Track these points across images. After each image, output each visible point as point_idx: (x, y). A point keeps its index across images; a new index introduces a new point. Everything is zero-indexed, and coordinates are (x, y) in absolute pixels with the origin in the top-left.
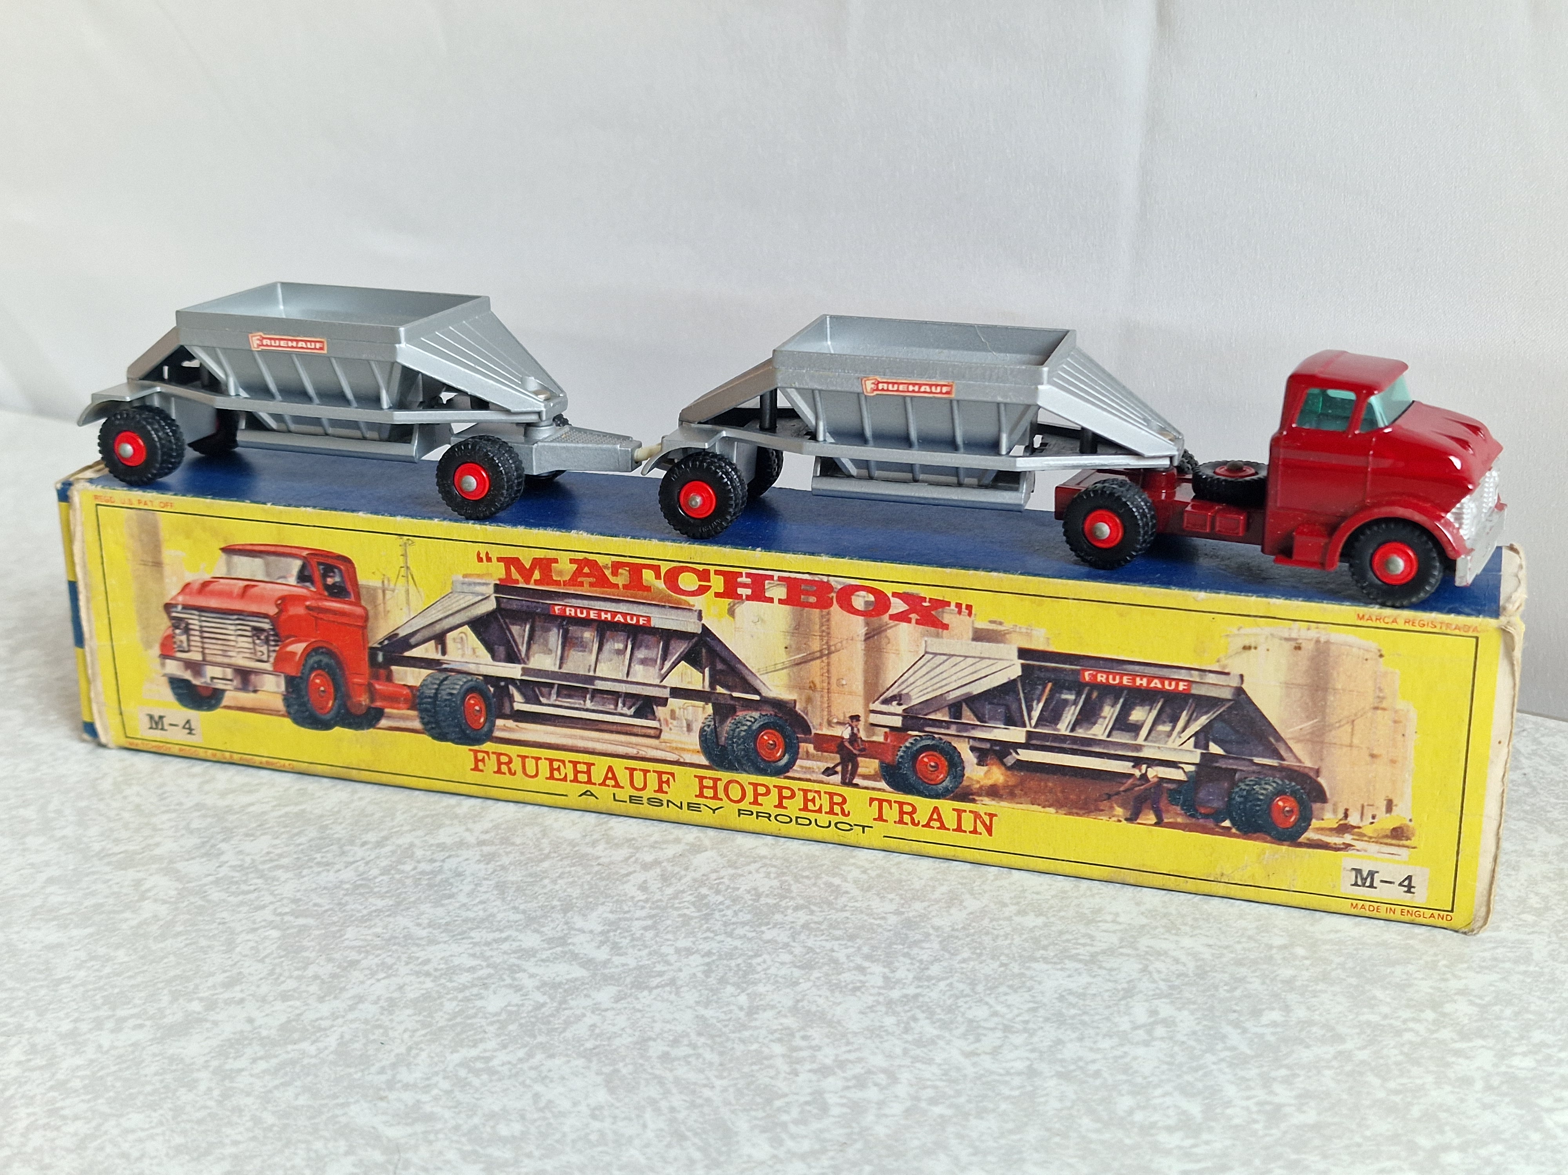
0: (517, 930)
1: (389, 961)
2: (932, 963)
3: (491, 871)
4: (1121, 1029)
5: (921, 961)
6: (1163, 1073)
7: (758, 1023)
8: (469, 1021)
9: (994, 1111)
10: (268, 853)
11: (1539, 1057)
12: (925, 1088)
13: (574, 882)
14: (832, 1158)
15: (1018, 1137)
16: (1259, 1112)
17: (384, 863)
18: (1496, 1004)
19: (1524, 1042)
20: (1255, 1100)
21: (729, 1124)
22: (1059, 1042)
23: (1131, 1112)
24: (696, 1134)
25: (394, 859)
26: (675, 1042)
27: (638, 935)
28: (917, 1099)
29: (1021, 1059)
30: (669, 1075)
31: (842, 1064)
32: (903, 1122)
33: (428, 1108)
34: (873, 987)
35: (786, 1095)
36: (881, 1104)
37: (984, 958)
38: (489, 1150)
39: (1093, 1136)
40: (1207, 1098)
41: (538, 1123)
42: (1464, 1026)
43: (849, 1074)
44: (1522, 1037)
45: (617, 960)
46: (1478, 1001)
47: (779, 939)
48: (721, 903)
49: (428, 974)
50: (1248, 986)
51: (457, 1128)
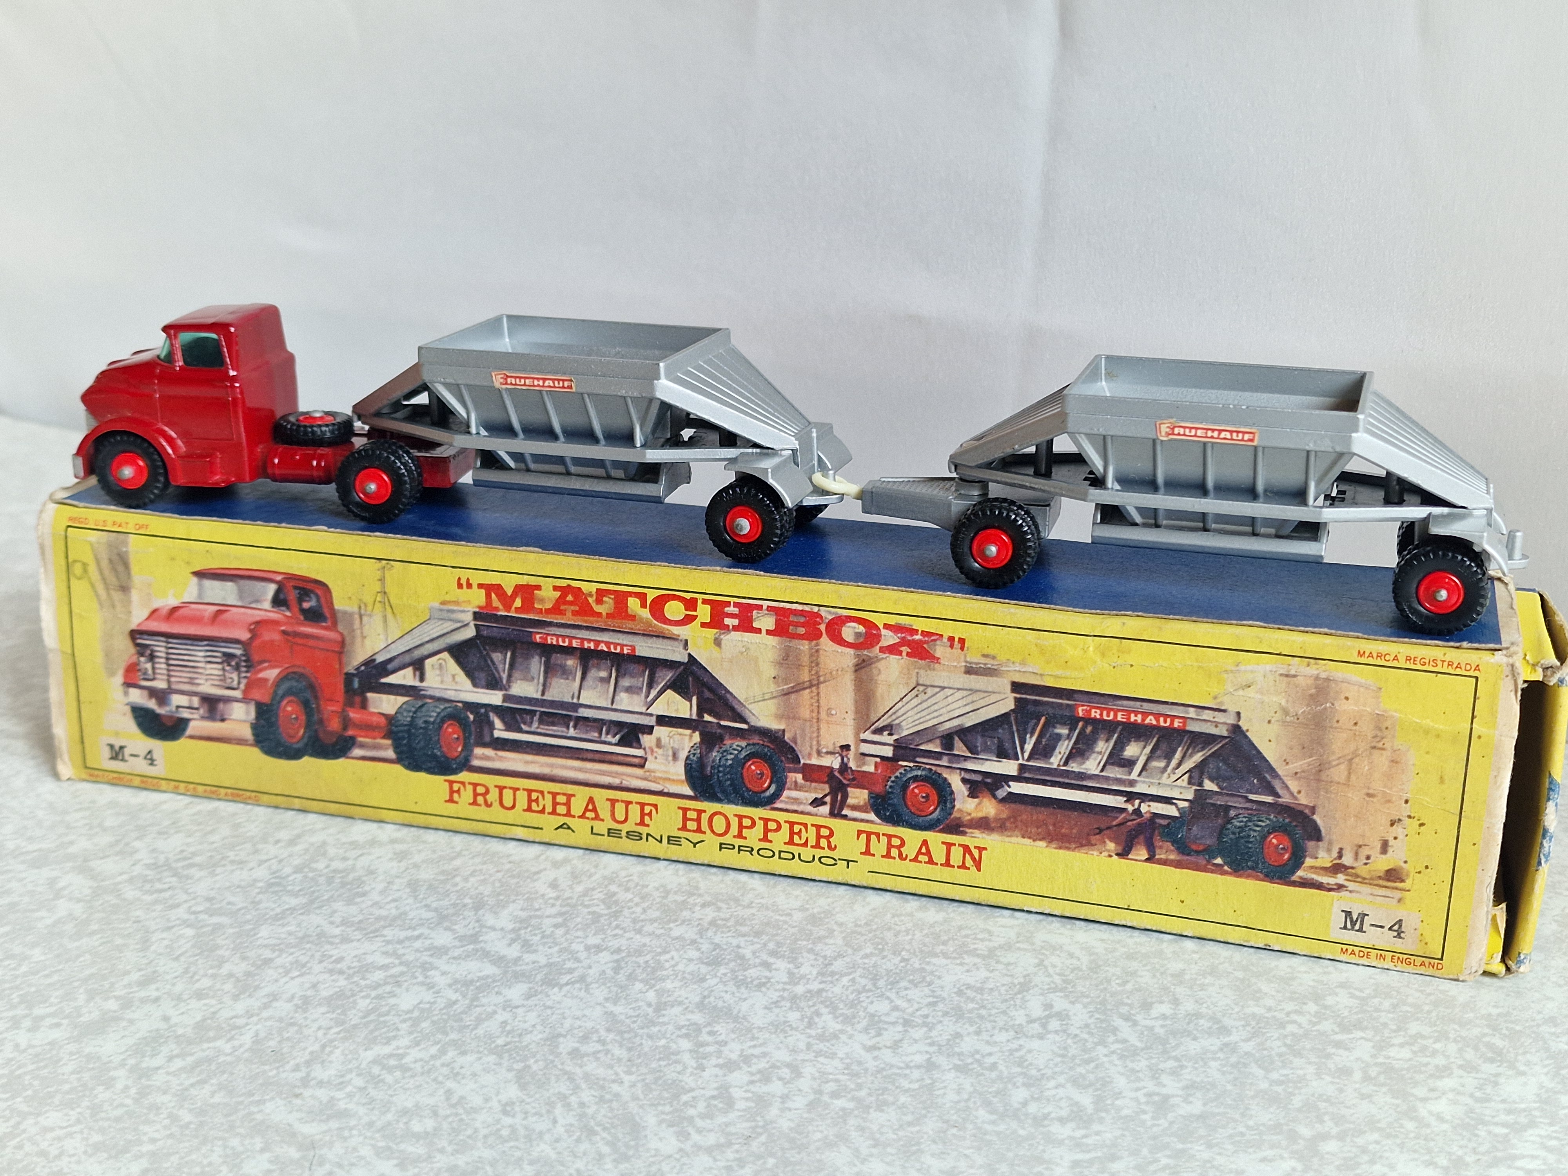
0: (429, 928)
1: (303, 959)
2: (835, 959)
3: (403, 869)
4: (1017, 1022)
5: (825, 957)
6: (1056, 1065)
7: (666, 1019)
8: (382, 1019)
9: (893, 1104)
10: (182, 851)
11: (1415, 1048)
12: (827, 1082)
13: (485, 880)
14: (737, 1151)
15: (917, 1128)
16: (1147, 1103)
17: (297, 861)
18: (1375, 997)
19: (1402, 1033)
20: (1145, 1091)
21: (637, 1118)
22: (958, 1035)
23: (1025, 1104)
24: (605, 1129)
25: (307, 857)
26: (585, 1039)
27: (548, 933)
28: (820, 1092)
29: (921, 1052)
30: (578, 1071)
31: (746, 1059)
32: (805, 1115)
33: (342, 1105)
34: (778, 982)
35: (692, 1090)
36: (785, 1098)
37: (885, 953)
38: (402, 1146)
39: (989, 1127)
40: (1097, 1090)
41: (450, 1119)
42: (1344, 1018)
43: (754, 1069)
44: (1399, 1029)
45: (528, 957)
46: (1357, 993)
47: (686, 936)
48: (631, 900)
49: (341, 972)
50: (1138, 979)
51: (371, 1124)
